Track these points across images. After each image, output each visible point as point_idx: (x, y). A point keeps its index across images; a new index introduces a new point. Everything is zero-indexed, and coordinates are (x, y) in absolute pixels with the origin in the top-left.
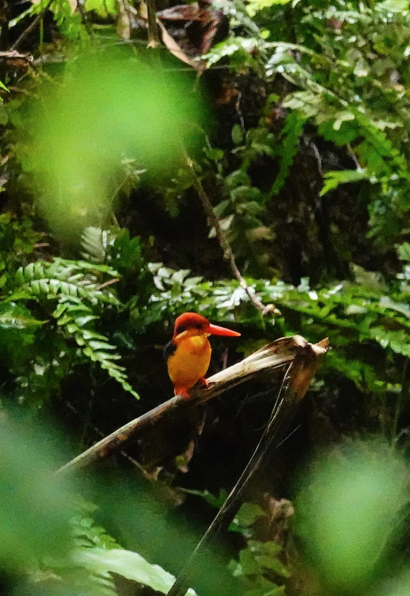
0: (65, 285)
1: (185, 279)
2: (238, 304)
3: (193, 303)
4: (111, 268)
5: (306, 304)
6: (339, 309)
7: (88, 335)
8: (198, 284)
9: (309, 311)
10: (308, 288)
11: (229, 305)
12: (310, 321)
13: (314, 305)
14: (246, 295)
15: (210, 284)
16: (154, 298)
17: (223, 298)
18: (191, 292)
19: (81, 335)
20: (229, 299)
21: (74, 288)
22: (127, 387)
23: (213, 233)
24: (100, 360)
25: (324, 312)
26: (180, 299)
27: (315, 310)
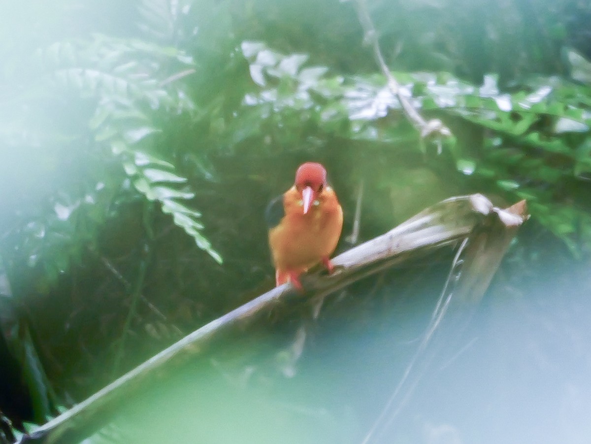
0: (108, 79)
1: (300, 69)
2: (383, 114)
3: (312, 109)
4: (183, 52)
5: (492, 115)
6: (543, 123)
7: (142, 159)
9: (496, 126)
10: (495, 91)
11: (368, 114)
12: (497, 142)
13: (505, 117)
14: (396, 101)
15: (339, 79)
16: (249, 100)
17: (359, 104)
18: (311, 92)
19: (132, 159)
20: (369, 106)
21: (122, 83)
22: (203, 243)
24: (161, 199)
25: (520, 128)
26: (291, 103)
27: (507, 125)
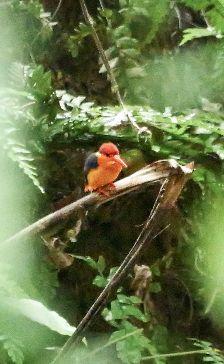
1: (82, 103)
2: (120, 123)
3: (87, 121)
4: (30, 94)
5: (168, 125)
6: (191, 130)
7: (11, 142)
8: (91, 107)
9: (170, 131)
10: (170, 114)
11: (114, 124)
12: (169, 138)
13: (174, 127)
14: (126, 118)
15: (100, 108)
16: (58, 116)
18: (86, 113)
19: (6, 142)
20: (113, 120)
21: (3, 107)
22: (36, 183)
23: (103, 70)
24: (18, 161)
25: (180, 132)
26: (78, 118)
27: (174, 130)
